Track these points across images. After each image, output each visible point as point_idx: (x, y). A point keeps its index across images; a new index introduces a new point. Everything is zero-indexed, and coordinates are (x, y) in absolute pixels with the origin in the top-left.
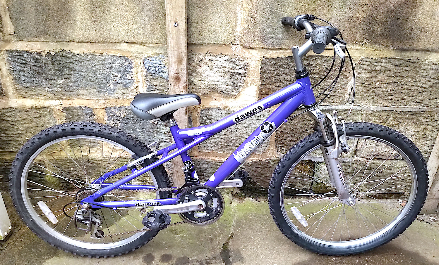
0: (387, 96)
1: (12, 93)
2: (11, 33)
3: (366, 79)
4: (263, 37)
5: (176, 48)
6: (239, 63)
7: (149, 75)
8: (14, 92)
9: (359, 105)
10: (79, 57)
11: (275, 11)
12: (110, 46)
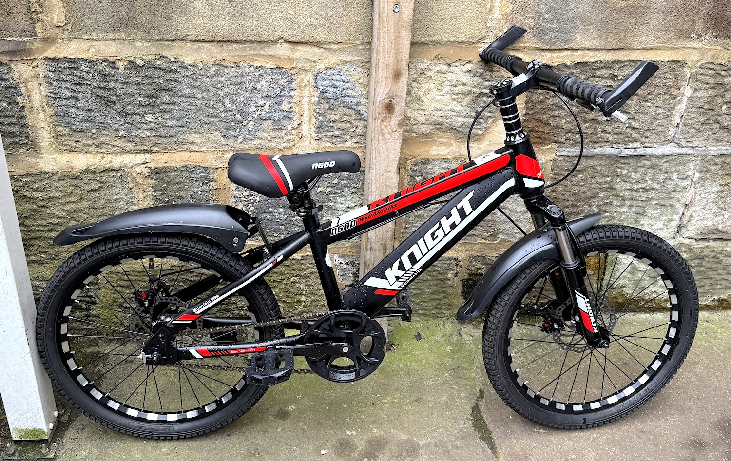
1: (48, 143)
2: (59, 25)
3: (706, 100)
4: (537, 29)
5: (393, 52)
7: (323, 101)
8: (52, 139)
9: (690, 145)
10: (192, 70)
12: (255, 49)
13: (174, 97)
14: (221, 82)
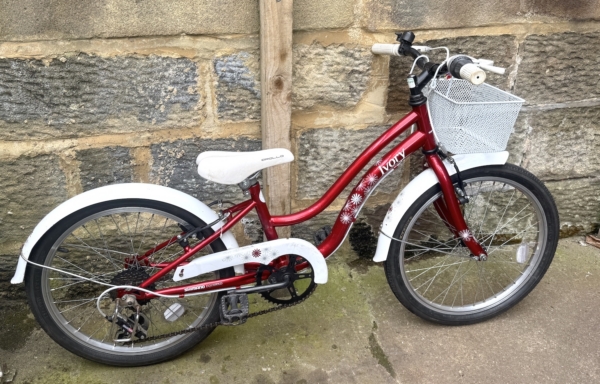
0: (560, 88)
3: (533, 66)
4: (394, 14)
5: (278, 35)
6: (360, 55)
7: (222, 84)
12: (162, 42)
13: (94, 88)
14: (133, 73)
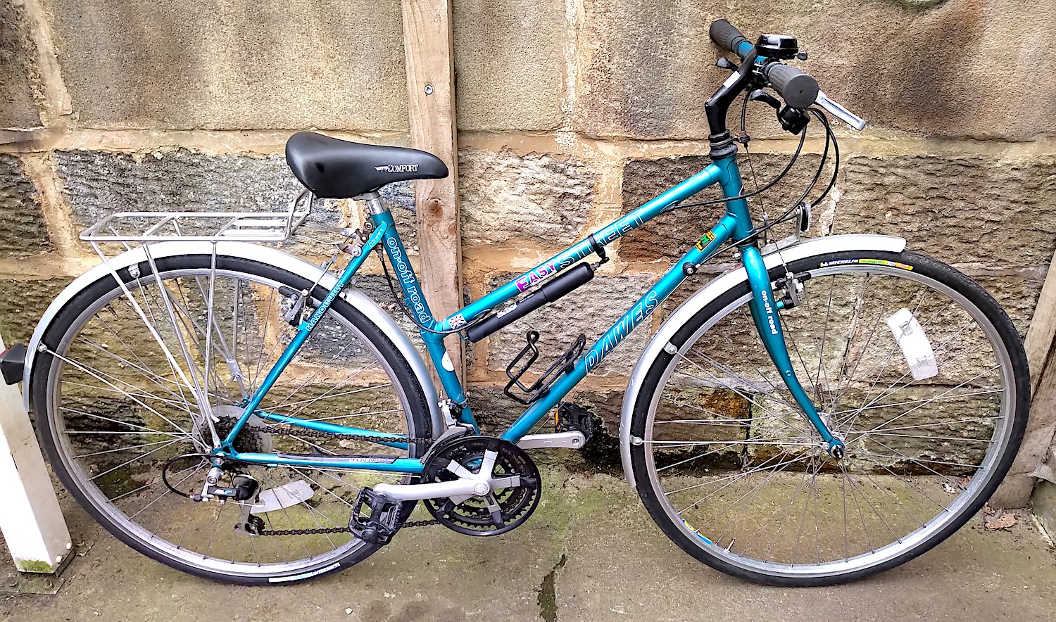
0: (912, 243)
1: (70, 245)
2: (66, 112)
5: (431, 142)
6: (575, 171)
8: (75, 241)
10: (216, 162)
11: (652, 54)
13: (200, 195)
14: (250, 177)
